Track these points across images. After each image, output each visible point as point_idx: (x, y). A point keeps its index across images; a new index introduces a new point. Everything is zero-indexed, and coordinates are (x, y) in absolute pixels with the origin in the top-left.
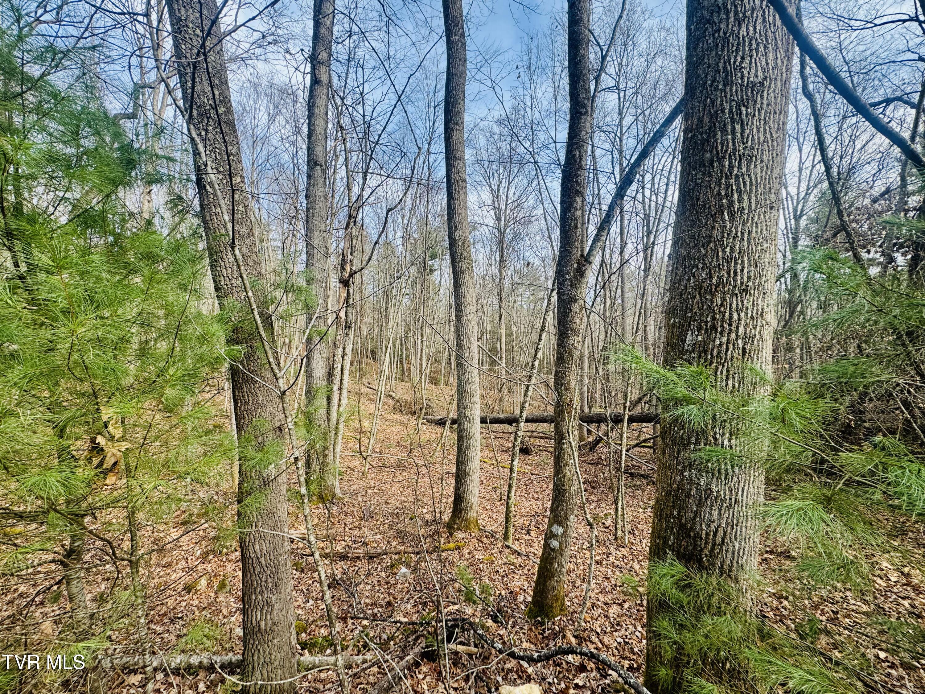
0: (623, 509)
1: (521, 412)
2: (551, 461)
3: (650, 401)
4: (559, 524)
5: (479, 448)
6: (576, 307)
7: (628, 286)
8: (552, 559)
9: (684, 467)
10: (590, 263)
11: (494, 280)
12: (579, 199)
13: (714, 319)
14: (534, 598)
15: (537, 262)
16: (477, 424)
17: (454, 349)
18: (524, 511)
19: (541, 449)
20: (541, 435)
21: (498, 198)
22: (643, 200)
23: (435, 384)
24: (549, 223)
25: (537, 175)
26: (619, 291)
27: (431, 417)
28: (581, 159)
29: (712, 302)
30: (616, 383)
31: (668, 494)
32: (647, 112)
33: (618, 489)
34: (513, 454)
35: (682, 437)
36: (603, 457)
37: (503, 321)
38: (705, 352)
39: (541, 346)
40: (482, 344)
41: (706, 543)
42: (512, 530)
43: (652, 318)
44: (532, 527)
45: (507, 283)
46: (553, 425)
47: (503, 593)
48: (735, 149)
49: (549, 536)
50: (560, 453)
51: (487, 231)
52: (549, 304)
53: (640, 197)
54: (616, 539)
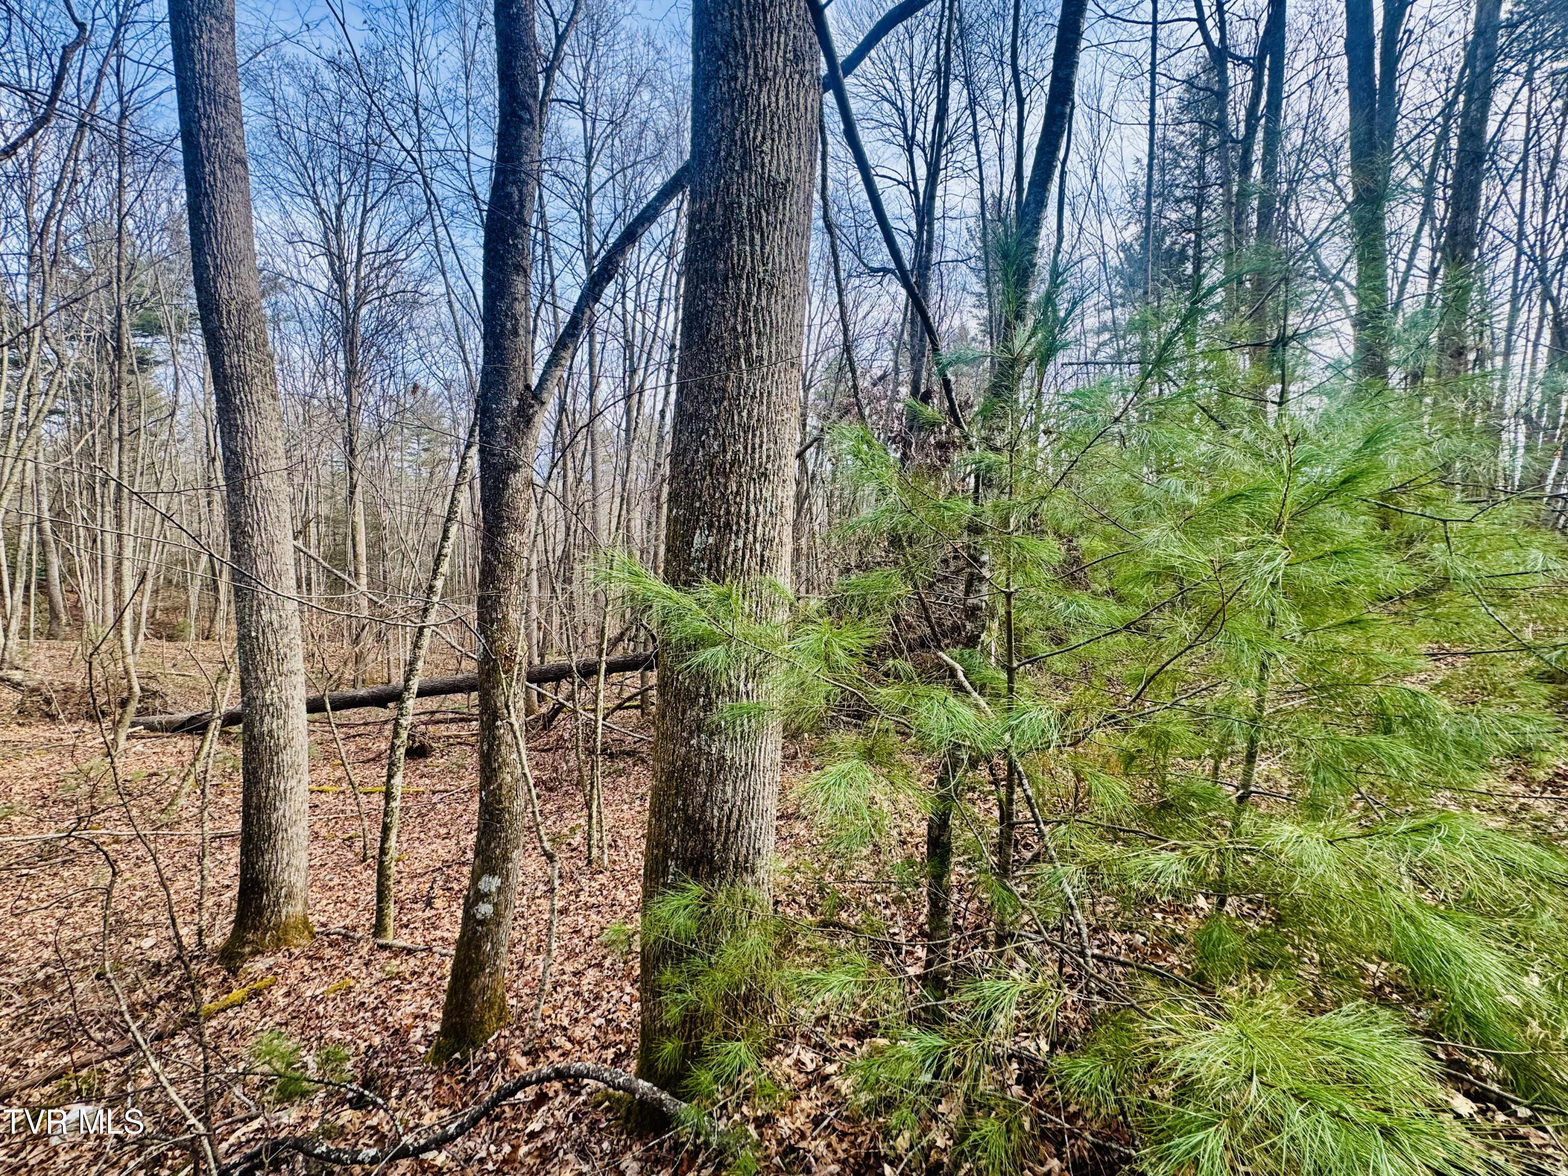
0: (600, 813)
1: (407, 680)
2: (473, 760)
3: (636, 636)
4: (493, 873)
5: (305, 766)
6: (516, 480)
7: (601, 453)
8: (479, 939)
9: (691, 733)
10: (543, 403)
11: (332, 410)
12: (519, 279)
13: (728, 512)
14: (444, 1022)
15: (434, 387)
16: (299, 717)
17: (227, 558)
18: (418, 867)
19: (450, 742)
20: (450, 716)
21: (337, 232)
22: (624, 315)
23: (170, 638)
24: (458, 317)
25: (429, 211)
26: (588, 459)
27: (156, 718)
28: (522, 206)
29: (726, 488)
30: (585, 612)
31: (670, 776)
32: (629, 172)
33: (592, 784)
34: (392, 765)
35: (688, 689)
36: (566, 736)
37: (358, 495)
38: (718, 559)
39: (447, 551)
40: (307, 544)
41: (719, 834)
42: (392, 910)
43: (639, 508)
44: (438, 891)
45: (365, 421)
46: (474, 695)
47: (377, 1041)
48: (753, 268)
49: (475, 897)
50: (491, 746)
51: (311, 299)
52: (462, 471)
53: (618, 309)
54: (590, 863)
